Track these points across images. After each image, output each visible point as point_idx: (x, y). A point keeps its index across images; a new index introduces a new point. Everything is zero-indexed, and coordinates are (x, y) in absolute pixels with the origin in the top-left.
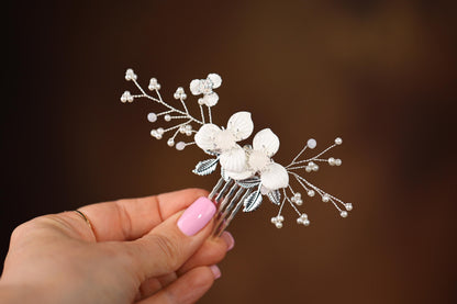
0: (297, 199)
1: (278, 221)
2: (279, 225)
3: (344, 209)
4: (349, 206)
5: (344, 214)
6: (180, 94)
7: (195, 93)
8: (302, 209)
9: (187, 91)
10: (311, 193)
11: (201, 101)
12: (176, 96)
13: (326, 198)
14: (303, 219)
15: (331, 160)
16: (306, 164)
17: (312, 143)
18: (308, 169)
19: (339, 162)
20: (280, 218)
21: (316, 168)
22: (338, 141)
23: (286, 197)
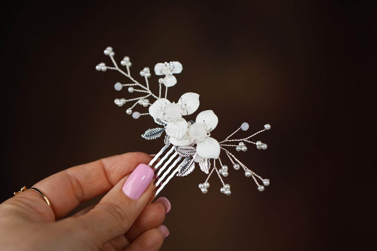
0: (224, 171)
1: (204, 187)
2: (204, 190)
3: (261, 183)
4: (266, 182)
5: (261, 188)
6: (145, 73)
7: (158, 73)
8: (227, 180)
9: (152, 71)
10: (236, 167)
11: (161, 81)
12: (142, 73)
13: (248, 173)
14: (226, 189)
15: (258, 143)
16: (237, 143)
17: (245, 126)
18: (238, 148)
19: (265, 146)
20: (206, 184)
21: (244, 148)
22: (267, 127)
23: (215, 168)
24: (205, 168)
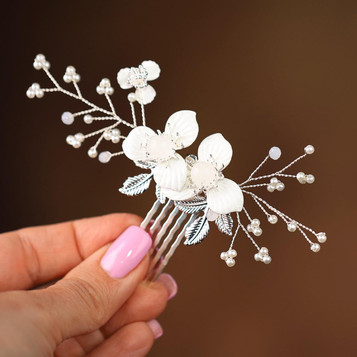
0: (255, 227)
1: (229, 256)
2: (230, 262)
3: (315, 240)
4: (322, 237)
5: (315, 247)
6: (104, 87)
7: (124, 86)
8: (261, 241)
9: (115, 84)
10: (272, 219)
11: (131, 97)
12: (100, 90)
13: (292, 226)
14: (263, 255)
15: (300, 176)
16: (268, 181)
17: (275, 153)
18: (271, 187)
19: (310, 179)
20: (232, 253)
21: (281, 186)
22: (309, 149)
23: (240, 225)
24: (224, 227)
